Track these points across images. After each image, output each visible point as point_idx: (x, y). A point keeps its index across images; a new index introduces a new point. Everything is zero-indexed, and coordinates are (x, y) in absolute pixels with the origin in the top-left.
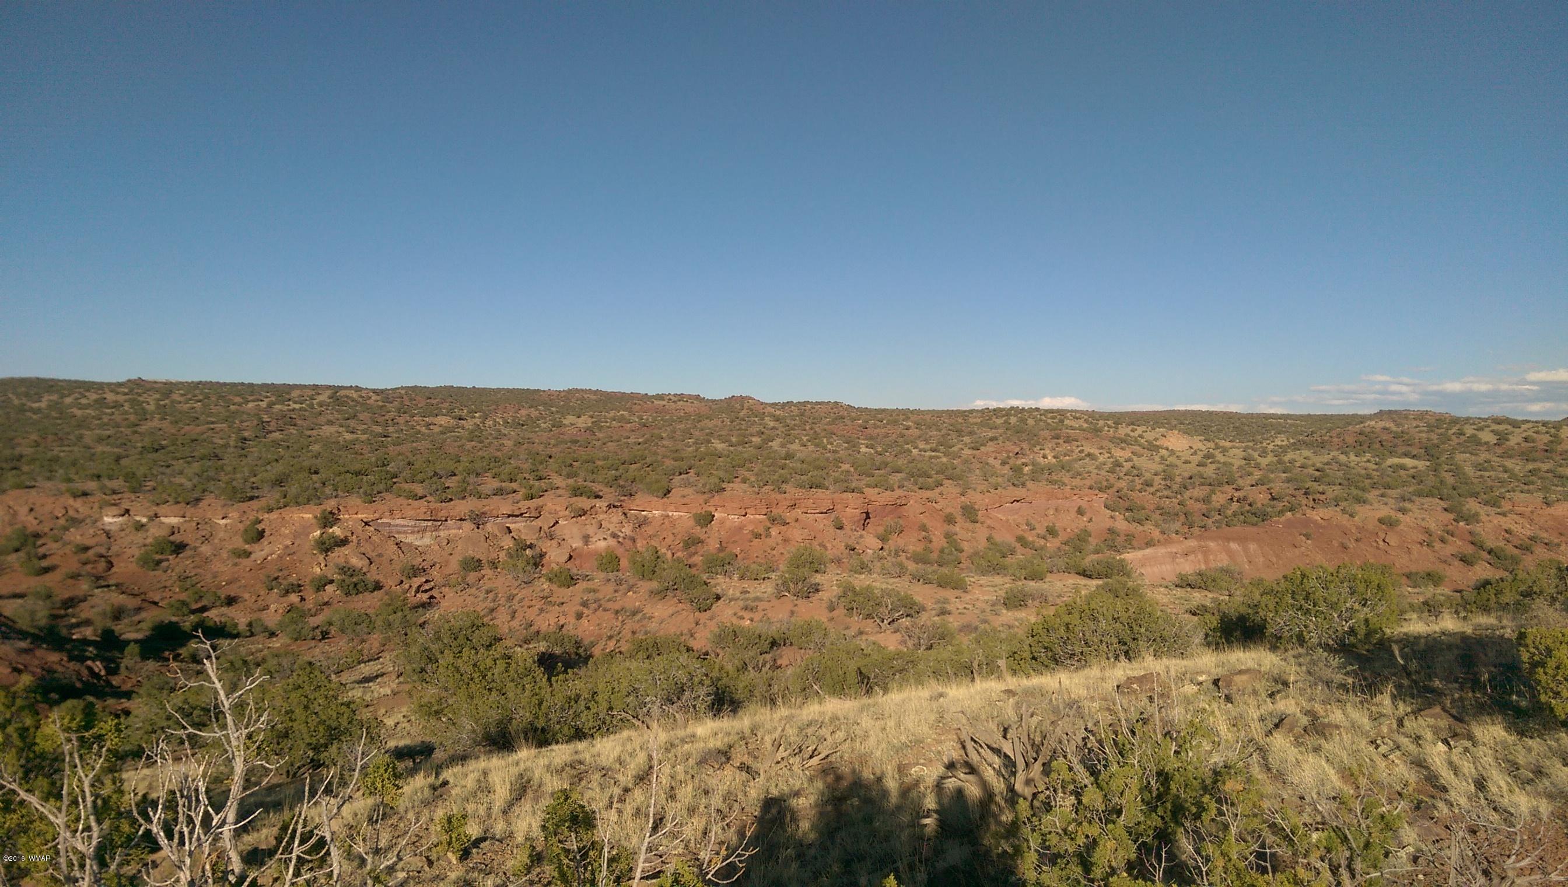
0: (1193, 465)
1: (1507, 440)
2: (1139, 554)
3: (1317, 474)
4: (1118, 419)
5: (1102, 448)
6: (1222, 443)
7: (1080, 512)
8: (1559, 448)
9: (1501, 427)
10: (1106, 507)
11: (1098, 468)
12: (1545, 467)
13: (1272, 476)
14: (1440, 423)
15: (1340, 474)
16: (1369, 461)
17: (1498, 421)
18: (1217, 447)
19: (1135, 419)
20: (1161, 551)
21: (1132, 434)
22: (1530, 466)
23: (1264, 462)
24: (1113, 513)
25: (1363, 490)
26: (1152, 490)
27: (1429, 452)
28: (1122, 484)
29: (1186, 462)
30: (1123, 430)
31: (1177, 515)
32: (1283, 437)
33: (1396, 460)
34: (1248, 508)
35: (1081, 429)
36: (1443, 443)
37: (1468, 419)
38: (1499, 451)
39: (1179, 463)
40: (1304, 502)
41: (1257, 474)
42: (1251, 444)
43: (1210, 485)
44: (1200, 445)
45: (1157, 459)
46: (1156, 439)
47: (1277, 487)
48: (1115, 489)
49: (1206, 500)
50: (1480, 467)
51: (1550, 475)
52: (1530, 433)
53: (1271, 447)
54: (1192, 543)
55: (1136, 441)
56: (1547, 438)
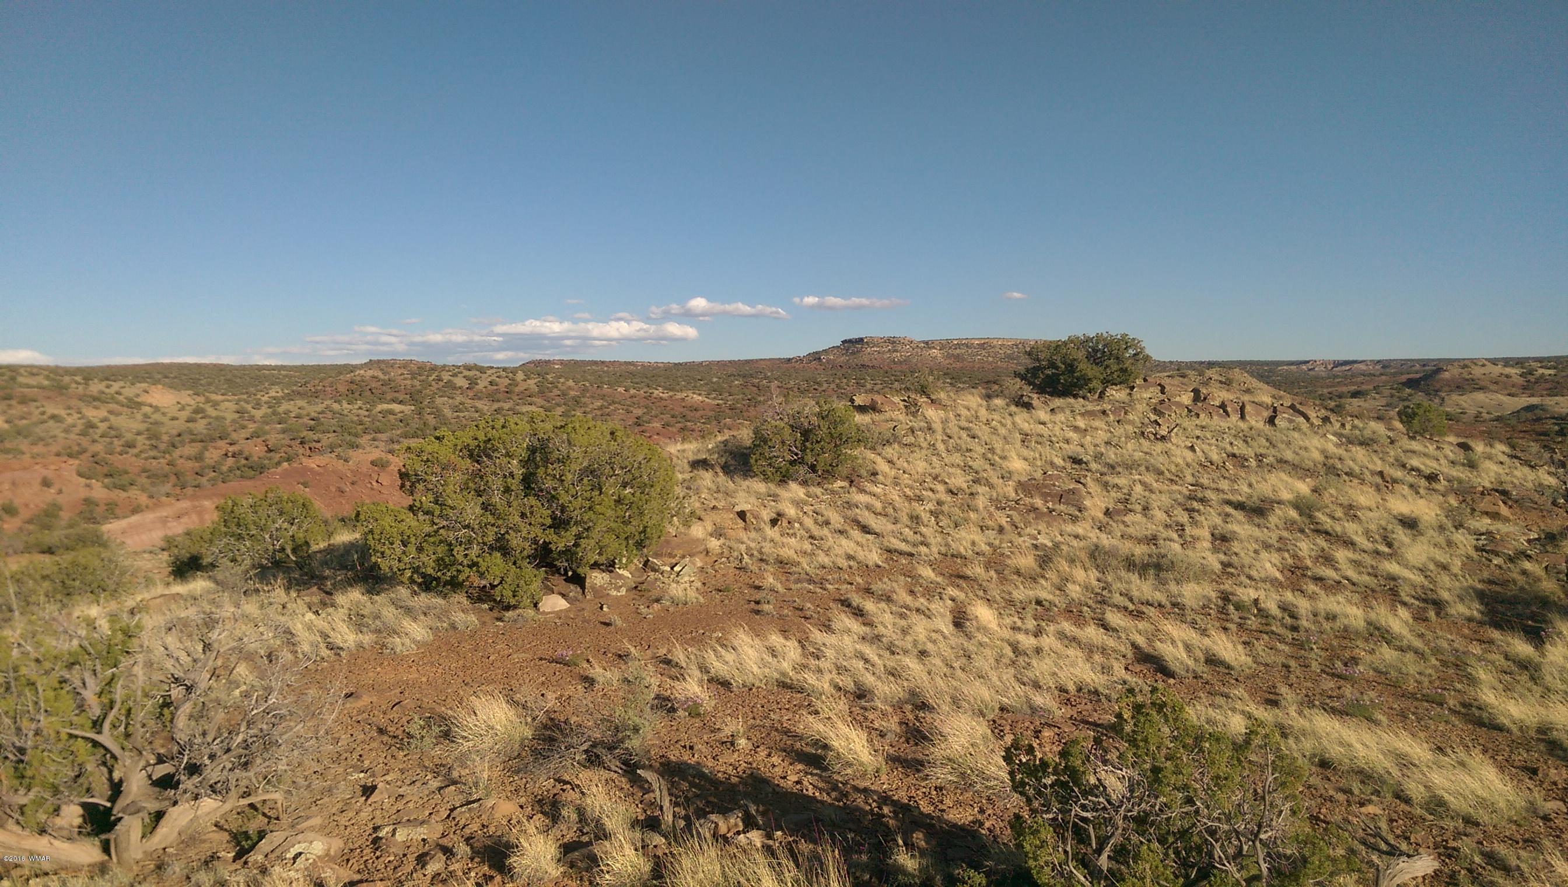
0: (182, 421)
1: (477, 384)
2: (123, 523)
3: (313, 422)
4: (88, 374)
5: (69, 408)
6: (214, 397)
7: (46, 483)
8: (517, 389)
9: (471, 373)
10: (80, 475)
11: (66, 431)
12: (506, 406)
13: (267, 428)
14: (421, 370)
15: (334, 422)
16: (360, 408)
17: (468, 368)
18: (208, 401)
19: (110, 374)
20: (149, 517)
21: (107, 391)
22: (496, 406)
23: (258, 414)
24: (88, 481)
25: (356, 435)
26: (135, 451)
27: (414, 397)
28: (98, 448)
29: (173, 419)
30: (96, 387)
31: (166, 476)
32: (277, 388)
33: (385, 406)
34: (244, 462)
35: (41, 387)
36: (426, 389)
37: (444, 366)
38: (471, 394)
39: (165, 420)
40: (301, 451)
41: (252, 427)
42: (245, 397)
43: (202, 441)
44: (188, 400)
45: (139, 417)
46: (138, 396)
47: (273, 439)
48: (88, 454)
49: (199, 458)
50: (456, 409)
51: (510, 413)
52: (494, 377)
53: (265, 398)
54: (185, 504)
55: (113, 398)
56: (507, 381)
